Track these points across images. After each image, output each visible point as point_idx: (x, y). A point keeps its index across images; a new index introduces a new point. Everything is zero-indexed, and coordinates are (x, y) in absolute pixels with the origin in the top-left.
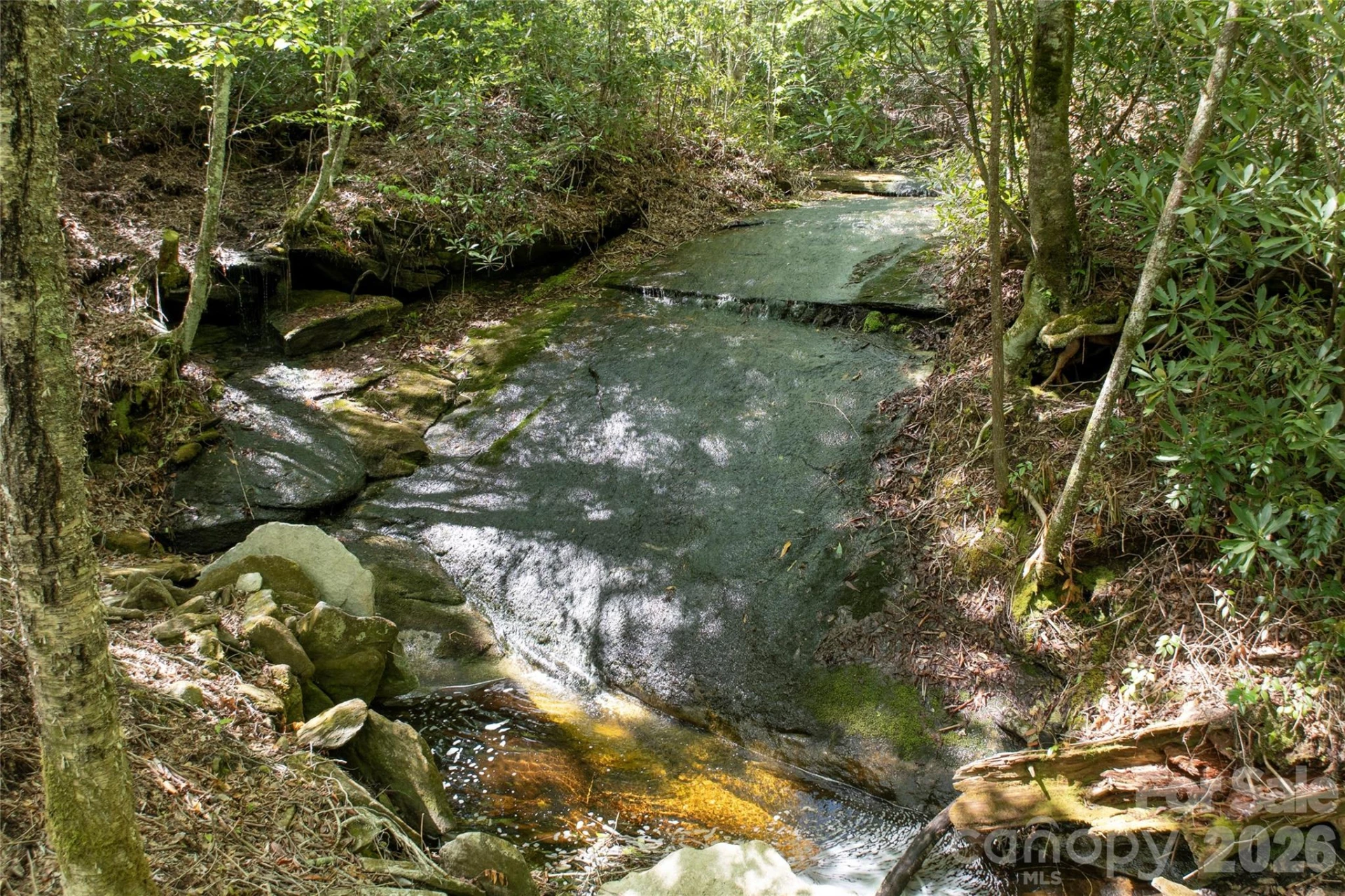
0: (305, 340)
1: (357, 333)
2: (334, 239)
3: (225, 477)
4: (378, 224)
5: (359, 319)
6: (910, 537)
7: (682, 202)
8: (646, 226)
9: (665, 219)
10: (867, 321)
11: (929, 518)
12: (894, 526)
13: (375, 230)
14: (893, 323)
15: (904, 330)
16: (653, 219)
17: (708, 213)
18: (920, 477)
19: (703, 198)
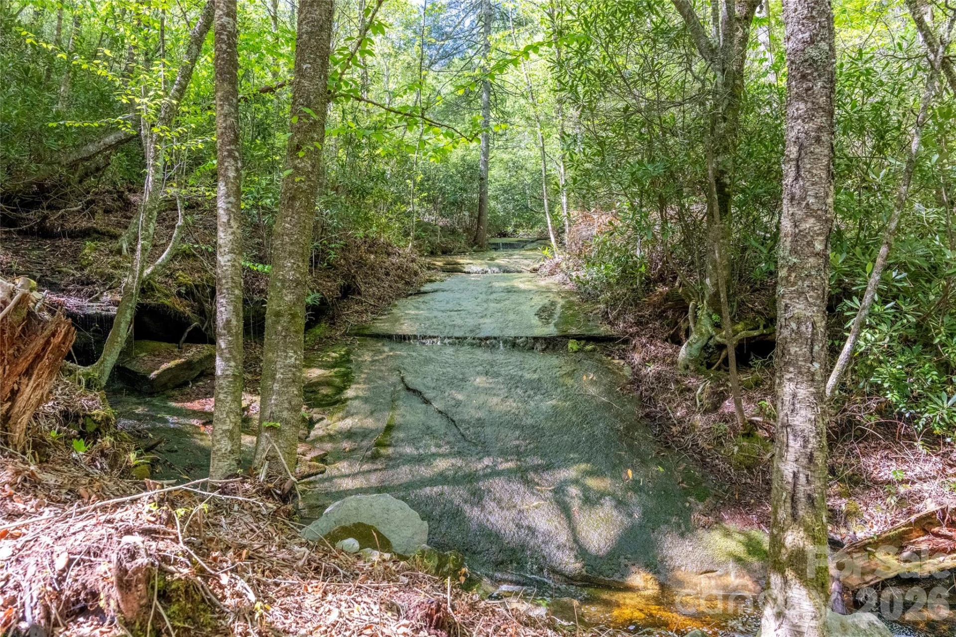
0: (164, 380)
1: (197, 374)
2: (167, 296)
4: (197, 287)
5: (201, 362)
6: (696, 456)
7: (375, 277)
8: (359, 294)
9: (370, 290)
10: (570, 345)
11: (697, 445)
12: (682, 452)
13: (195, 291)
14: (584, 345)
15: (594, 350)
16: (363, 289)
17: (394, 284)
18: (675, 425)
19: (387, 274)
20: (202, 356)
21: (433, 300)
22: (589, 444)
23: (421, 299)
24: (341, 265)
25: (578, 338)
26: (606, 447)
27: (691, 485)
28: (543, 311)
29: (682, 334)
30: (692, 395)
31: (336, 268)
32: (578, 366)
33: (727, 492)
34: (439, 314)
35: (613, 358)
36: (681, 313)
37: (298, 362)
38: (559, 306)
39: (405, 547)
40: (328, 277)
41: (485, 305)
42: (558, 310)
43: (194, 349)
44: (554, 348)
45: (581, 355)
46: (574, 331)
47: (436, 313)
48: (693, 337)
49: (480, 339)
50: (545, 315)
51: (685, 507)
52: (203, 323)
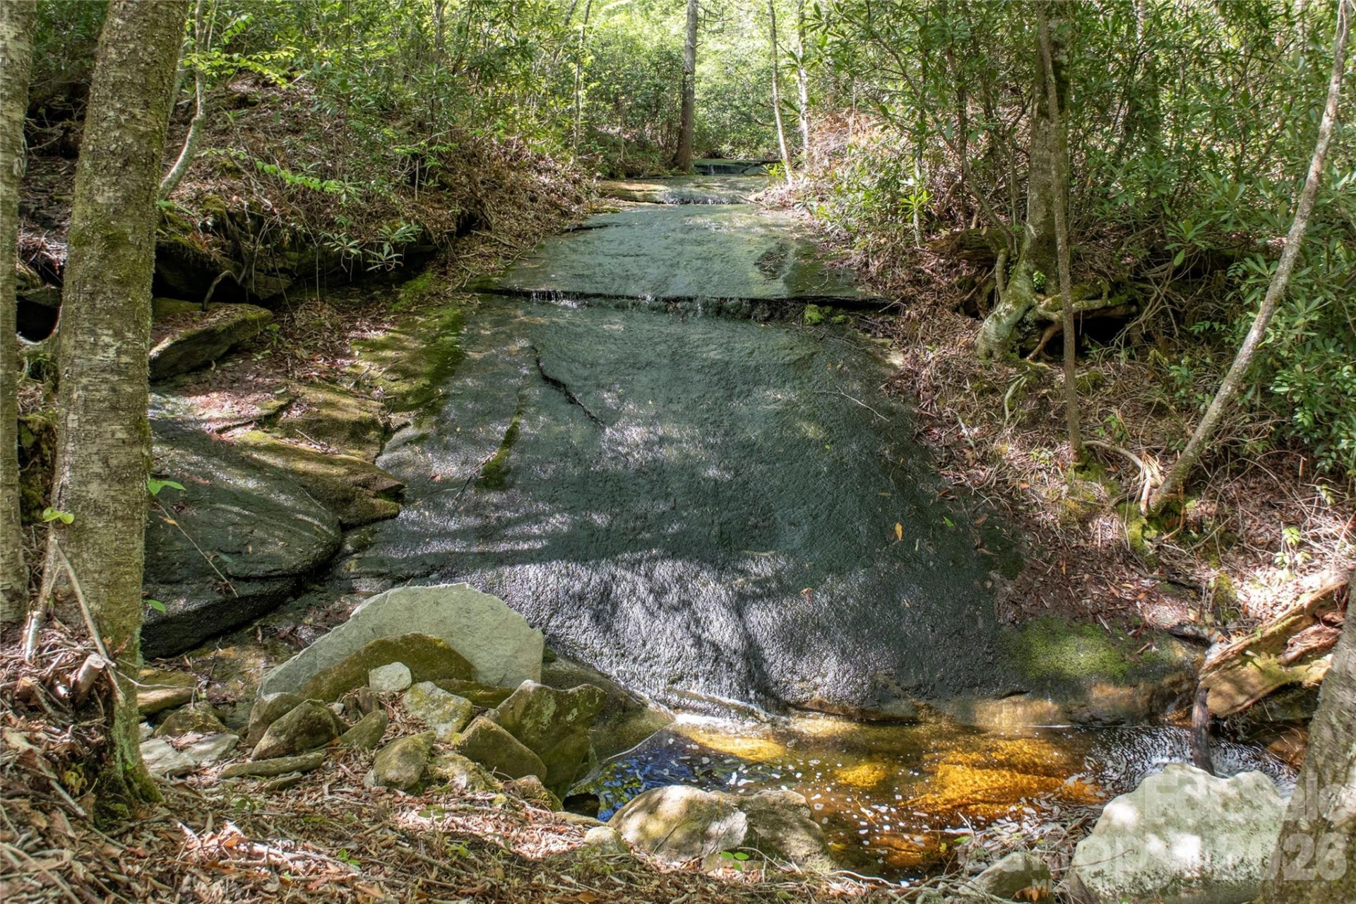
0: (172, 359)
1: (226, 348)
2: (185, 231)
3: (171, 544)
4: (232, 216)
5: (229, 331)
6: (1003, 501)
7: (514, 203)
8: (489, 228)
9: (504, 221)
10: (808, 314)
11: (1005, 482)
12: (982, 494)
13: (228, 222)
14: (831, 315)
15: (846, 321)
16: (494, 221)
17: (543, 216)
18: (971, 448)
19: (533, 200)
20: (231, 321)
21: (599, 239)
22: (833, 478)
23: (581, 238)
24: (461, 184)
25: (821, 302)
26: (861, 484)
27: (995, 551)
28: (768, 259)
29: (982, 300)
30: (998, 400)
31: (452, 189)
32: (820, 347)
33: (1049, 562)
34: (605, 261)
35: (875, 336)
36: (980, 269)
37: (125, 359)
38: (792, 252)
39: (503, 672)
40: (439, 201)
41: (679, 248)
42: (791, 259)
43: (222, 312)
44: (782, 317)
45: (824, 330)
46: (815, 290)
47: (601, 259)
48: (1003, 308)
49: (667, 300)
50: (769, 264)
51: (985, 588)
52: (238, 271)
